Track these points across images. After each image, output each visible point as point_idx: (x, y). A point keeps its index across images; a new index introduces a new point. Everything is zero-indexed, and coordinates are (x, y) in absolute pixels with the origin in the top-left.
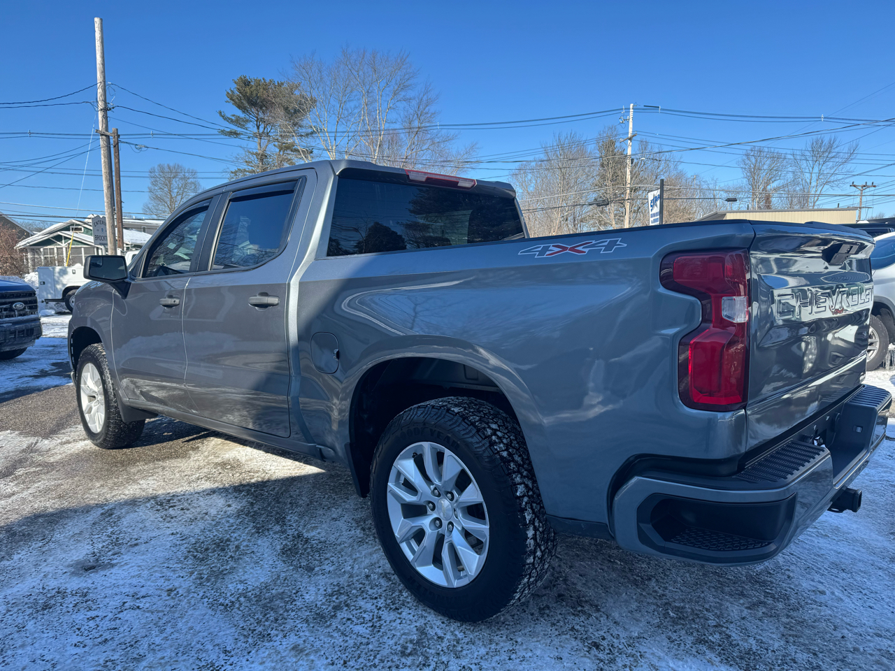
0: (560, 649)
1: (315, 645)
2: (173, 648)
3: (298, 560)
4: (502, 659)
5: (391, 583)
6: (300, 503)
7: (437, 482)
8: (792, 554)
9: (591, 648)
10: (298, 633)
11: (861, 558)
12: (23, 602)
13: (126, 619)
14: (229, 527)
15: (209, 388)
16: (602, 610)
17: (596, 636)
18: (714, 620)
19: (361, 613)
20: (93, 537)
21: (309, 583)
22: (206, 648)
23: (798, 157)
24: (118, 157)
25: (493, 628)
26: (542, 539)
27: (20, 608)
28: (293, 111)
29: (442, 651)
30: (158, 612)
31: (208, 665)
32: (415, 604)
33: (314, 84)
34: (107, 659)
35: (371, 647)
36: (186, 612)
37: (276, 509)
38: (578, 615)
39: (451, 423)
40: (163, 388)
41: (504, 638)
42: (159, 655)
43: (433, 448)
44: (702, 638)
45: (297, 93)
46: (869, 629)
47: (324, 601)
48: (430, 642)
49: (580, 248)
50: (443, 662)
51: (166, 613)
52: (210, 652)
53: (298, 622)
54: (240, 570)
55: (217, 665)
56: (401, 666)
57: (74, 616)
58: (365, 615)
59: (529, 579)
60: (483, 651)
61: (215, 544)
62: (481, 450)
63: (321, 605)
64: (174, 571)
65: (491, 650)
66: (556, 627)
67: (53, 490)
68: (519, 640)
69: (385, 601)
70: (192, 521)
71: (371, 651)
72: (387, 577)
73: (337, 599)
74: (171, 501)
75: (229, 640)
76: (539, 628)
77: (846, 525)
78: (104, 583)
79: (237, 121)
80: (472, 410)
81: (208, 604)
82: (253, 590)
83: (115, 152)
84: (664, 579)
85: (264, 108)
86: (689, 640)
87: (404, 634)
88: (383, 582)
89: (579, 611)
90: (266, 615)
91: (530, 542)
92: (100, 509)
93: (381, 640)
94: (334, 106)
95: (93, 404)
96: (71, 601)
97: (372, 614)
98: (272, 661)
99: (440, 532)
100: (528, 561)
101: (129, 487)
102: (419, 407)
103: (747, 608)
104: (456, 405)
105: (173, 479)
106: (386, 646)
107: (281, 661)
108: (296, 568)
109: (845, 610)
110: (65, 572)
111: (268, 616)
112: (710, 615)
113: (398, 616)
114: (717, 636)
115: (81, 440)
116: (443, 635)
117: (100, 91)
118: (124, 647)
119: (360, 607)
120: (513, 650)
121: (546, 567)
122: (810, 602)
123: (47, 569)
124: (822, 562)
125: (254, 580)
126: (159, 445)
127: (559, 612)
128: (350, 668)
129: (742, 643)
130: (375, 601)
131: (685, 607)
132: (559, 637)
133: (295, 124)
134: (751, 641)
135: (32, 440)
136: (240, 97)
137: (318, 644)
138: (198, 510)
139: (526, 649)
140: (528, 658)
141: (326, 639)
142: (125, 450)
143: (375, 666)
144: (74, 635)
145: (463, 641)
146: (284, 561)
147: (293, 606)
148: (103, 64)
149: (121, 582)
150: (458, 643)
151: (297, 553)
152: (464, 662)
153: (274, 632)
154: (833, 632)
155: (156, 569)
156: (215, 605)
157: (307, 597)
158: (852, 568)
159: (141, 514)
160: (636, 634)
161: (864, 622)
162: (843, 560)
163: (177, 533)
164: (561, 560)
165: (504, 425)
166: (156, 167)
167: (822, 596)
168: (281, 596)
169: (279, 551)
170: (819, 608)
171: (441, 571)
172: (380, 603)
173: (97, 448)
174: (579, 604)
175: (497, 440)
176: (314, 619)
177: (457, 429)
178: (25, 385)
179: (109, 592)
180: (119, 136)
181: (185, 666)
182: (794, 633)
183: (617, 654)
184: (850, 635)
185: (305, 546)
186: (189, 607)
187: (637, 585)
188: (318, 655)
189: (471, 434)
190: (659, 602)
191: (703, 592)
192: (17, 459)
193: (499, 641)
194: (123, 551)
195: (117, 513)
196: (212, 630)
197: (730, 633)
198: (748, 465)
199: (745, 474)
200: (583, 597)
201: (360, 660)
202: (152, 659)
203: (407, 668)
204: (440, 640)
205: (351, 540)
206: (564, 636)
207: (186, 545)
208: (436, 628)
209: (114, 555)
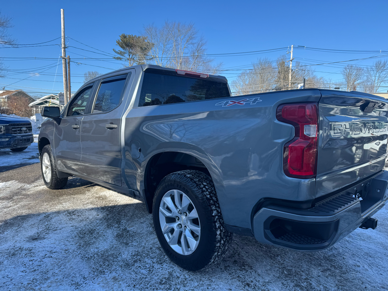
0: (231, 285)
1: (123, 277)
2: (62, 275)
3: (123, 240)
4: (204, 288)
5: (161, 252)
6: (128, 215)
7: (180, 208)
8: (347, 248)
9: (245, 286)
10: (116, 272)
11: (380, 251)
12: (5, 252)
13: (45, 261)
14: (96, 224)
15: (97, 165)
16: (253, 269)
17: (248, 280)
18: (305, 276)
19: (145, 264)
20: (39, 226)
21: (125, 250)
22: (76, 276)
23: (369, 69)
24: (69, 68)
25: (203, 274)
26: (224, 235)
27: (3, 254)
28: (144, 49)
29: (178, 283)
30: (59, 259)
31: (76, 283)
32: (169, 262)
33: (153, 37)
34: (34, 278)
35: (147, 279)
36: (71, 260)
37: (117, 217)
38: (242, 270)
39: (186, 181)
40: (77, 165)
41: (207, 279)
42: (56, 278)
43: (178, 192)
44: (298, 284)
45: (146, 41)
46: (379, 285)
47: (130, 258)
48: (173, 279)
49: (242, 102)
50: (178, 288)
51: (62, 260)
52: (77, 278)
53: (117, 267)
54: (97, 243)
55: (79, 284)
56: (159, 289)
57: (24, 259)
58: (147, 265)
59: (218, 253)
60: (196, 284)
61: (89, 231)
62: (197, 194)
63: (129, 260)
64: (69, 242)
65: (200, 284)
66: (231, 275)
67: (27, 206)
68: (213, 280)
69: (157, 259)
70: (81, 221)
71: (147, 281)
72: (159, 249)
73: (136, 257)
74: (74, 212)
75: (87, 273)
76: (223, 275)
77: (375, 236)
78: (40, 246)
79: (121, 53)
80: (196, 176)
81: (81, 257)
82: (101, 252)
83: (68, 66)
84: (284, 256)
85: (132, 48)
86: (292, 285)
87: (162, 275)
88: (157, 251)
89: (243, 269)
90: (104, 263)
91: (218, 237)
92: (44, 214)
93: (152, 276)
94: (161, 47)
95: (47, 170)
96: (24, 252)
97: (150, 265)
98: (103, 283)
99: (181, 230)
100: (217, 245)
101: (58, 206)
102: (173, 174)
103: (321, 271)
104: (189, 174)
105: (77, 203)
106: (154, 280)
107: (107, 283)
108: (121, 243)
109: (368, 275)
110: (25, 240)
111: (105, 263)
112: (303, 274)
113: (161, 266)
114: (305, 284)
115: (42, 185)
116: (179, 276)
117: (62, 40)
118: (42, 273)
119: (145, 262)
120: (210, 284)
121: (226, 248)
122: (352, 270)
123: (17, 239)
124: (361, 252)
125: (102, 247)
126: (74, 188)
127: (233, 268)
128: (136, 289)
129: (317, 287)
130: (153, 259)
131: (292, 270)
132: (232, 280)
133: (145, 55)
134: (321, 287)
135: (23, 185)
136: (122, 43)
137: (124, 277)
138: (85, 216)
139: (216, 285)
140: (216, 289)
141: (128, 275)
142: (59, 190)
143: (147, 288)
144: (23, 267)
145: (188, 279)
146: (116, 240)
147: (117, 260)
148: (64, 29)
149: (46, 246)
150: (186, 280)
151: (123, 237)
152: (187, 289)
153: (106, 271)
154: (361, 285)
155: (62, 241)
156: (84, 258)
157: (123, 256)
158: (374, 255)
159: (60, 217)
160: (268, 281)
161: (377, 281)
162: (371, 252)
163: (74, 226)
164: (238, 245)
165: (210, 183)
166: (87, 72)
167: (358, 268)
168: (112, 255)
169: (115, 235)
170: (356, 273)
171: (181, 248)
172: (154, 260)
173: (48, 189)
174: (243, 265)
175: (205, 190)
176: (125, 266)
177: (188, 184)
178: (24, 162)
179: (41, 249)
180: (70, 59)
181: (66, 283)
182: (342, 284)
183: (257, 289)
184: (369, 287)
185: (127, 234)
186: (73, 258)
187: (271, 258)
188: (123, 282)
189: (194, 187)
190: (280, 267)
191: (302, 263)
192: (15, 192)
193: (204, 280)
194: (50, 232)
195: (51, 216)
196: (80, 268)
197: (311, 283)
198: (317, 205)
199: (314, 209)
200: (246, 262)
201: (141, 285)
202: (53, 279)
203: (161, 290)
204: (178, 278)
205: (147, 232)
206: (234, 280)
207: (76, 231)
208: (177, 272)
209: (46, 234)
